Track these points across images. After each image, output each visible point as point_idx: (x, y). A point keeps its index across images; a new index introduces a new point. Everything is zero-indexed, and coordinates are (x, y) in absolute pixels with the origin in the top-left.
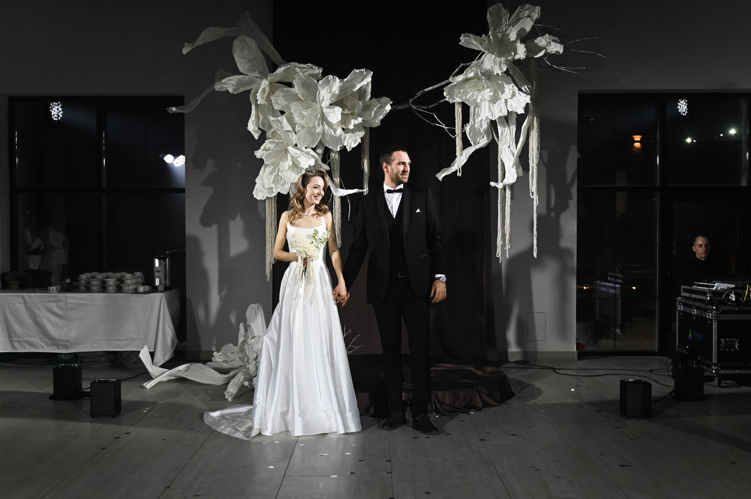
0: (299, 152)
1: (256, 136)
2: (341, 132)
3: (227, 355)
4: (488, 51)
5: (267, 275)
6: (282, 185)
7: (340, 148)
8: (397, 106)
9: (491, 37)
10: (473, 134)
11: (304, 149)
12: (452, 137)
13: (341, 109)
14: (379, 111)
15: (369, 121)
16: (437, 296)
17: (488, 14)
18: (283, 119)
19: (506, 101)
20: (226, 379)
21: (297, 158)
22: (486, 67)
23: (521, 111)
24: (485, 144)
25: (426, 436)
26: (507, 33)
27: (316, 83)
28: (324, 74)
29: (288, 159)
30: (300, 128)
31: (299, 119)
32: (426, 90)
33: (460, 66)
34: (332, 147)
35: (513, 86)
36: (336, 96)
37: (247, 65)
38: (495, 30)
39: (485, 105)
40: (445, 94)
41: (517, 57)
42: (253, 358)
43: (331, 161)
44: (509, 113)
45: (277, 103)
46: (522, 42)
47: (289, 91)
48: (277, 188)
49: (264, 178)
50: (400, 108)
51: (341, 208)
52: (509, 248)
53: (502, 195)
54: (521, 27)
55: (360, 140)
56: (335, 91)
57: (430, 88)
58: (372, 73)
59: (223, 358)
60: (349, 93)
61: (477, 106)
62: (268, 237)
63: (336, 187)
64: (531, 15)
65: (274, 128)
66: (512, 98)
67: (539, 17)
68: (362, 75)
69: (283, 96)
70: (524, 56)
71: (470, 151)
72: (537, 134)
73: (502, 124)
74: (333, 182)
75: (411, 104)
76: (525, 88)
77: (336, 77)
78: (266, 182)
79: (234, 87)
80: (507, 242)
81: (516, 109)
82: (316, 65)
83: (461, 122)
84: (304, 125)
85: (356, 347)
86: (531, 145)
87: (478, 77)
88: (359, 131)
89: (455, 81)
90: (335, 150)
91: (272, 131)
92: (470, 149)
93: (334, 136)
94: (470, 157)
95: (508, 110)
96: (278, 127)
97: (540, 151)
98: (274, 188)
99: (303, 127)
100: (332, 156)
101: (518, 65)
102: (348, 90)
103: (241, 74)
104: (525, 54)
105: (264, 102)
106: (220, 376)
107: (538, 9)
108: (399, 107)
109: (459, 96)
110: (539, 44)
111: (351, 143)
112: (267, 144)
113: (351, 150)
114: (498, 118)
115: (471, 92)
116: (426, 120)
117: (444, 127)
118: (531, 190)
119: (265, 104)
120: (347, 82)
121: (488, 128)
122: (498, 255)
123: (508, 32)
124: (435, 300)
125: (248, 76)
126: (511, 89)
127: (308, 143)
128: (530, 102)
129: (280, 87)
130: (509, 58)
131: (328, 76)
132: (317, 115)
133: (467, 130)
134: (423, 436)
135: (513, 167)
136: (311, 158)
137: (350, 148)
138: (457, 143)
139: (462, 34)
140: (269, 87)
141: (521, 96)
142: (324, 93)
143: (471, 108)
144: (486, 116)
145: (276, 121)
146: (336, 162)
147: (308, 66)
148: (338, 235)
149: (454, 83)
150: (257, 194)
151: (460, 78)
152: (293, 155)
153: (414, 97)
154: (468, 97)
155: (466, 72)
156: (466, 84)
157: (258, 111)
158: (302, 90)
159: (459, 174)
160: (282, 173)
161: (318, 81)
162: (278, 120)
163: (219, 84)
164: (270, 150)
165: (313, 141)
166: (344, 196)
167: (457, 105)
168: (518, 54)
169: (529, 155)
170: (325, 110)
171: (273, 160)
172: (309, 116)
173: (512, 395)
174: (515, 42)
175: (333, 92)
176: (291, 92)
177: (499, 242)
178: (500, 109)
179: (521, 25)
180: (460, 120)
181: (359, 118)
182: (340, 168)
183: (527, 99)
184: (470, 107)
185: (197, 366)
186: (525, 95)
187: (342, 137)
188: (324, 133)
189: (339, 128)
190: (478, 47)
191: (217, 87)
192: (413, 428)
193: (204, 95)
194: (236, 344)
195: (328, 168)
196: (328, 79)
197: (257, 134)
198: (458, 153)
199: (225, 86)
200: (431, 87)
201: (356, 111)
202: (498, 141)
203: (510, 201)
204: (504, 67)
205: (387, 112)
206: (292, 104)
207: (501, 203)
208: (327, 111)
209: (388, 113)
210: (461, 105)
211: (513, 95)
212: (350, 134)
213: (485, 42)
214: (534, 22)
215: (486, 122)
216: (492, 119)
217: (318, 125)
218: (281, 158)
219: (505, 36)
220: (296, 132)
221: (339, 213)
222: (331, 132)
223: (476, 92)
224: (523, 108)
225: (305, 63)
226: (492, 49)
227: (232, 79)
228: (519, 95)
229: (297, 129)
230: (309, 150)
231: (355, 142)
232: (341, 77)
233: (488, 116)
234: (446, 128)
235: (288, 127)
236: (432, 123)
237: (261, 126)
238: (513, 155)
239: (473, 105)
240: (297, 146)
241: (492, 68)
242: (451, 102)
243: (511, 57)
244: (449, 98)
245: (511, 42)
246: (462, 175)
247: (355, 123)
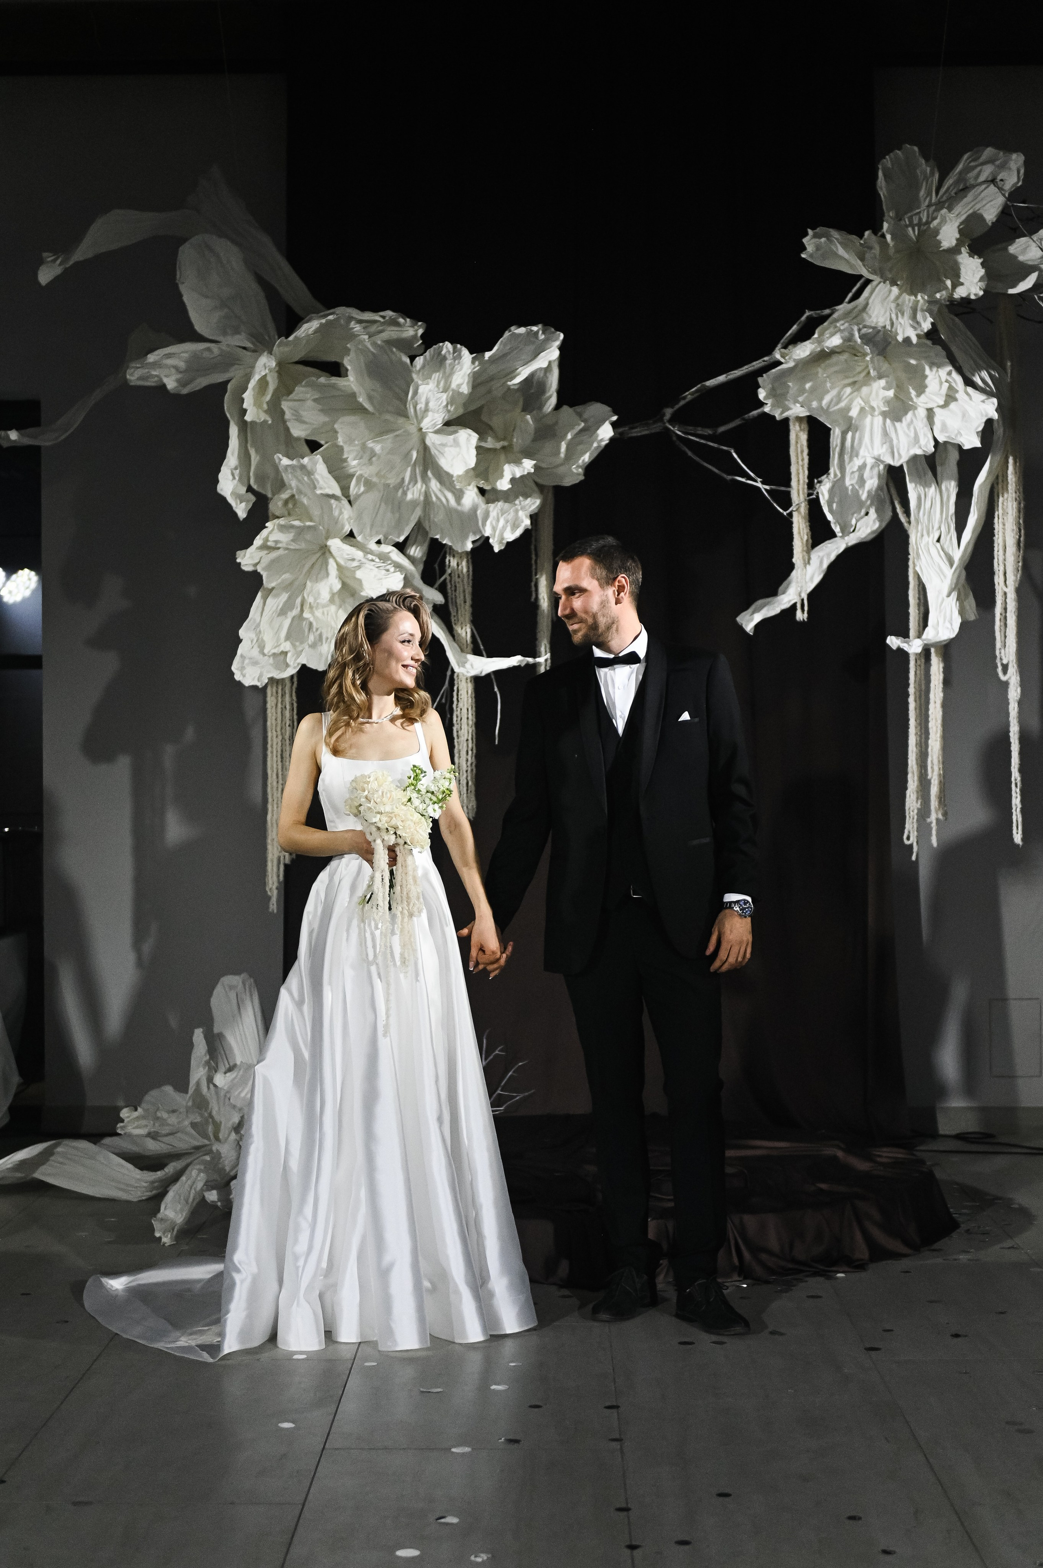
0: (359, 554)
1: (241, 511)
2: (476, 498)
3: (158, 1118)
4: (882, 277)
5: (269, 893)
6: (313, 646)
7: (473, 542)
8: (630, 429)
9: (888, 237)
10: (840, 503)
11: (373, 546)
12: (782, 514)
13: (475, 437)
14: (581, 443)
15: (555, 470)
16: (723, 954)
17: (880, 174)
18: (317, 464)
19: (930, 413)
20: (156, 1184)
21: (354, 572)
22: (875, 321)
23: (971, 441)
24: (873, 532)
25: (714, 1338)
26: (932, 226)
27: (406, 363)
28: (429, 340)
29: (328, 574)
30: (362, 489)
31: (359, 464)
32: (710, 383)
33: (803, 318)
34: (451, 540)
35: (949, 373)
36: (461, 401)
37: (217, 315)
38: (899, 218)
39: (873, 425)
40: (762, 394)
41: (960, 293)
42: (230, 1124)
43: (448, 578)
44: (940, 448)
45: (299, 419)
46: (974, 251)
47: (334, 386)
48: (298, 654)
49: (264, 626)
50: (638, 432)
51: (474, 709)
52: (937, 820)
53: (918, 672)
54: (971, 211)
55: (527, 522)
56: (459, 386)
57: (722, 378)
58: (562, 336)
59: (147, 1126)
60: (498, 393)
61: (850, 426)
62: (272, 788)
63: (462, 651)
64: (999, 178)
65: (292, 489)
66: (945, 405)
67: (1020, 184)
68: (534, 343)
69: (315, 400)
70: (980, 289)
71: (831, 550)
72: (1015, 504)
73: (920, 478)
74: (453, 636)
75: (671, 421)
76: (982, 377)
77: (463, 348)
78: (268, 637)
79: (179, 376)
80: (934, 803)
81: (956, 436)
82: (406, 314)
83: (806, 472)
84: (375, 479)
85: (517, 1096)
86: (1001, 534)
87: (853, 348)
88: (526, 496)
89: (790, 359)
90: (458, 548)
91: (285, 496)
92: (829, 545)
93: (456, 511)
94: (832, 567)
95: (935, 439)
96: (301, 486)
97: (1025, 552)
98: (289, 655)
99: (369, 485)
100: (449, 566)
101: (962, 314)
102: (496, 385)
103: (200, 339)
104: (982, 285)
105: (264, 417)
106: (138, 1177)
107: (1017, 160)
108: (634, 430)
109: (800, 399)
110: (1021, 258)
111: (504, 528)
112: (271, 532)
113: (503, 548)
114: (908, 462)
115: (832, 388)
116: (710, 467)
117: (759, 485)
118: (1001, 659)
119: (265, 422)
120: (492, 360)
121: (880, 488)
122: (908, 838)
123: (935, 223)
124: (716, 965)
125: (220, 345)
126: (943, 380)
127: (385, 529)
128: (995, 416)
129: (305, 376)
130: (938, 296)
131: (441, 344)
132: (408, 455)
133: (823, 495)
134: (705, 1339)
135: (949, 595)
136: (392, 569)
137: (501, 543)
138: (795, 531)
139: (810, 232)
140: (276, 375)
141: (971, 399)
142: (430, 391)
143: (834, 432)
144: (876, 453)
145: (298, 470)
146: (463, 581)
147: (383, 317)
148: (467, 783)
149: (786, 363)
150: (242, 668)
151: (804, 350)
152: (342, 562)
153: (677, 403)
154: (824, 403)
155: (821, 334)
156: (819, 366)
157: (246, 442)
158: (369, 383)
159: (801, 616)
160: (312, 613)
161: (412, 358)
162: (303, 467)
163: (139, 368)
164: (279, 548)
165: (398, 525)
166: (483, 674)
167: (794, 425)
168: (962, 284)
169: (995, 561)
170: (432, 440)
171: (287, 576)
172: (388, 453)
173: (949, 1226)
174: (955, 251)
175: (453, 390)
176: (339, 390)
177: (911, 802)
178: (912, 435)
179: (971, 206)
180: (803, 466)
181: (524, 460)
182: (474, 600)
183: (989, 408)
184: (830, 430)
185: (76, 1149)
186: (983, 397)
187: (479, 512)
188: (427, 502)
189: (470, 488)
190: (852, 266)
191: (132, 375)
192: (677, 1316)
193: (97, 395)
194: (182, 1086)
195: (439, 598)
196: (440, 353)
197: (243, 504)
198: (797, 558)
199: (154, 373)
200: (724, 376)
201: (517, 441)
202: (909, 523)
203: (941, 689)
204: (924, 321)
205: (604, 444)
206: (340, 420)
207: (918, 694)
208: (438, 442)
209: (607, 445)
210: (805, 426)
211: (950, 398)
212: (500, 504)
213: (873, 251)
214: (1007, 195)
215: (875, 471)
216: (892, 463)
217: (413, 479)
218: (309, 572)
219: (929, 235)
220: (352, 498)
221: (470, 723)
222: (447, 500)
223: (848, 390)
224: (977, 433)
225: (375, 310)
226: (891, 270)
227: (174, 354)
228: (966, 397)
229: (353, 490)
230: (387, 548)
231: (515, 527)
232: (477, 349)
233: (880, 455)
234: (763, 488)
235: (328, 485)
236: (725, 476)
237: (256, 482)
238: (951, 563)
239: (838, 425)
240: (354, 537)
241: (892, 324)
242: (778, 418)
243: (944, 292)
244: (773, 406)
245: (944, 250)
246: (808, 618)
247: (513, 474)
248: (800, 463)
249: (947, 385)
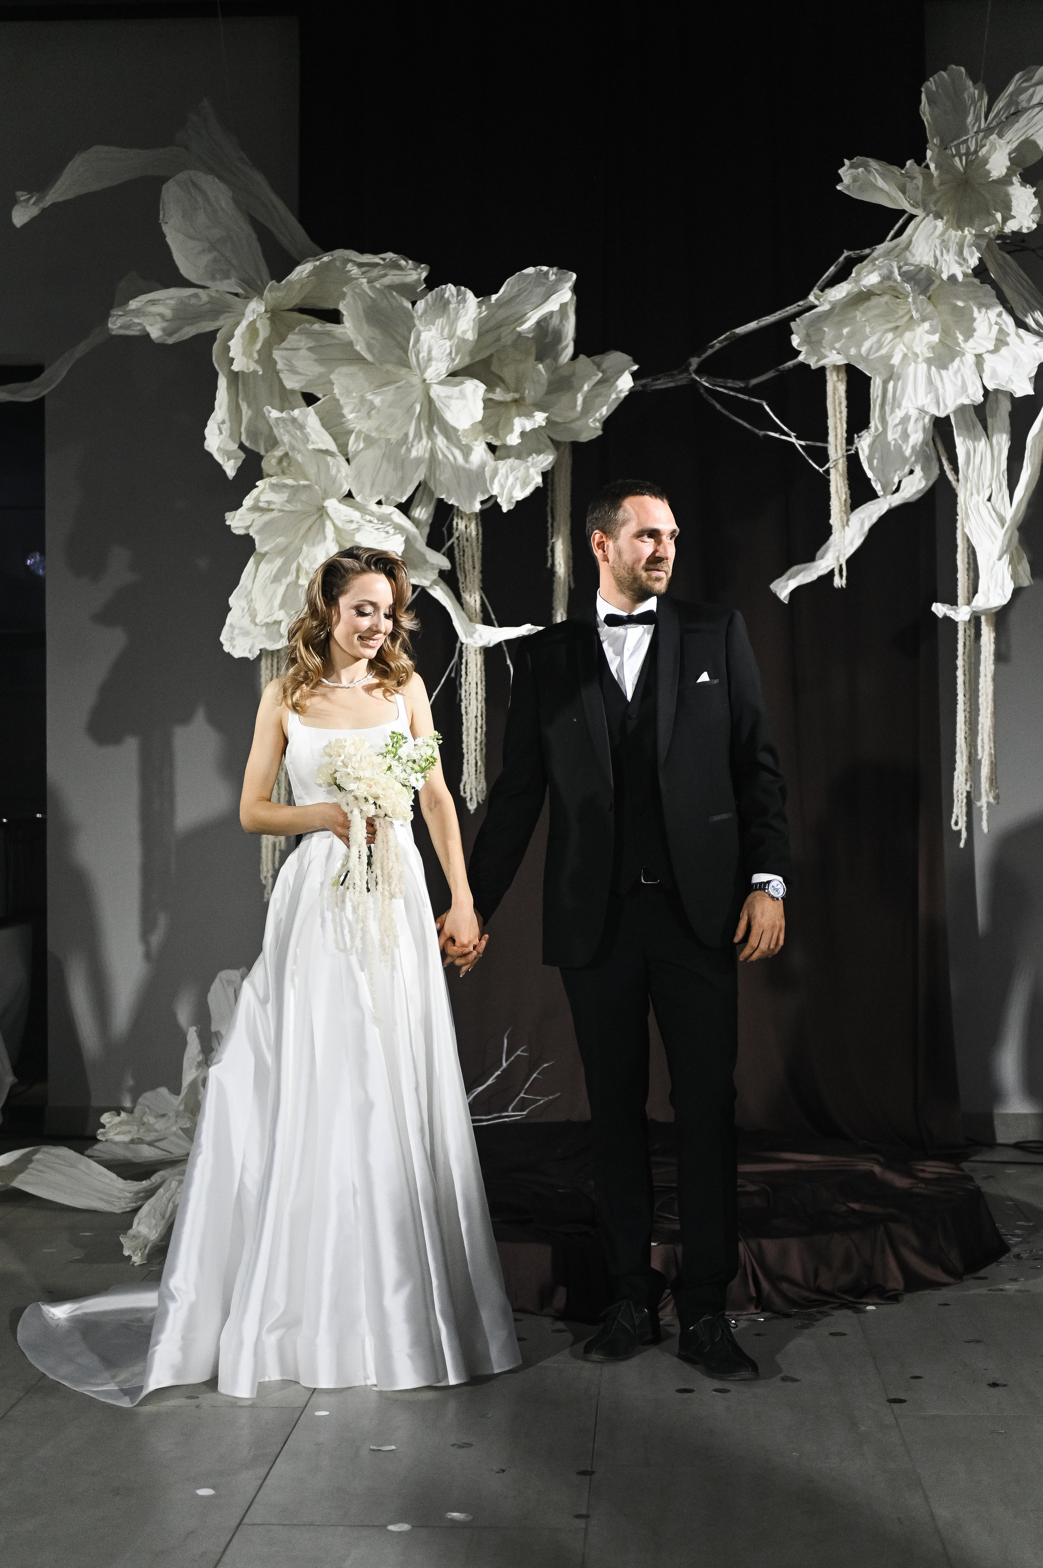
0: (356, 515)
1: (230, 469)
2: (484, 455)
3: (144, 1124)
4: (925, 209)
5: (264, 882)
7: (482, 503)
8: (654, 380)
9: (932, 166)
10: (882, 460)
11: (374, 507)
12: (818, 471)
13: (482, 387)
14: (597, 396)
15: (573, 425)
16: (753, 940)
17: (924, 98)
18: (310, 417)
19: (979, 359)
20: (141, 1195)
21: (354, 534)
22: (918, 260)
23: (1024, 388)
24: (918, 492)
25: (718, 1384)
26: (980, 154)
27: (407, 309)
28: (432, 283)
29: (325, 538)
30: (362, 445)
31: (356, 417)
32: (741, 330)
33: (841, 259)
34: (458, 500)
35: (999, 315)
36: (468, 348)
37: (206, 258)
38: (944, 146)
39: (917, 372)
40: (795, 341)
41: (1011, 226)
43: (456, 542)
44: (991, 397)
45: (293, 371)
46: (1027, 179)
47: (328, 334)
49: (256, 593)
50: (663, 384)
51: (484, 683)
52: (988, 803)
53: (967, 643)
54: (1023, 138)
55: (538, 480)
56: (464, 332)
57: (753, 325)
58: (574, 276)
59: (130, 1132)
60: (508, 339)
61: (891, 375)
63: (471, 620)
65: (284, 444)
66: (996, 350)
68: (544, 284)
69: (310, 349)
70: (1033, 221)
71: (872, 512)
73: (968, 431)
74: (461, 604)
75: (698, 372)
76: (1035, 318)
77: (468, 291)
78: (260, 606)
79: (165, 324)
80: (985, 785)
81: (1007, 382)
82: (408, 255)
83: (845, 426)
84: (374, 434)
85: (541, 1100)
87: (894, 289)
88: (539, 452)
89: (825, 301)
90: (466, 509)
91: (278, 453)
92: (871, 506)
93: (464, 469)
94: (873, 529)
95: (984, 388)
96: (294, 442)
99: (369, 441)
100: (457, 529)
101: (1013, 252)
102: (505, 331)
103: (187, 284)
104: (1036, 217)
105: (253, 366)
106: (121, 1186)
108: (659, 382)
109: (837, 345)
111: (513, 486)
112: (261, 492)
113: (512, 507)
114: (955, 412)
115: (873, 333)
116: (741, 422)
117: (793, 440)
119: (255, 372)
120: (500, 304)
121: (925, 443)
122: (956, 823)
123: (984, 151)
124: (747, 951)
125: (207, 291)
127: (387, 489)
129: (300, 323)
130: (987, 230)
131: (444, 286)
132: (412, 407)
133: (863, 450)
134: (707, 1385)
135: (1000, 559)
136: (392, 531)
137: (510, 502)
138: (833, 489)
139: (846, 162)
140: (267, 322)
141: (1023, 341)
142: (432, 337)
143: (874, 383)
144: (920, 404)
145: (289, 423)
146: (471, 545)
147: (384, 259)
148: (476, 763)
149: (820, 305)
150: (232, 639)
151: (841, 292)
152: (339, 524)
153: (705, 352)
154: (864, 350)
155: (858, 274)
156: (858, 310)
157: (237, 397)
158: (367, 330)
159: (839, 582)
161: (414, 303)
162: (294, 420)
163: (121, 316)
164: (273, 510)
165: (402, 483)
166: (491, 645)
167: (831, 375)
168: (1014, 217)
170: (437, 392)
171: (281, 540)
172: (390, 406)
173: (999, 1250)
174: (1006, 181)
175: (459, 338)
176: (334, 337)
177: (960, 785)
178: (959, 383)
179: (1024, 130)
180: (841, 419)
181: (537, 414)
182: (484, 565)
184: (870, 378)
185: (57, 1156)
186: (1036, 339)
187: (487, 469)
188: (432, 460)
189: (478, 443)
190: (893, 200)
191: (114, 323)
192: (679, 1356)
193: (81, 350)
194: (176, 1090)
195: (446, 564)
196: (442, 297)
197: (232, 462)
198: (835, 519)
199: (136, 321)
200: (756, 322)
201: (530, 393)
202: (958, 480)
203: (992, 662)
204: (972, 257)
205: (623, 395)
206: (336, 371)
207: (966, 666)
208: (443, 394)
209: (626, 397)
210: (843, 376)
211: (1001, 342)
212: (510, 461)
213: (915, 181)
215: (920, 425)
216: (938, 415)
217: (418, 435)
218: (305, 535)
219: (977, 164)
220: (350, 455)
221: (480, 698)
222: (455, 458)
223: (890, 336)
224: (1030, 378)
225: (376, 252)
226: (936, 203)
227: (159, 300)
228: (1018, 340)
229: (352, 446)
230: (389, 509)
231: (525, 485)
232: (483, 290)
233: (924, 406)
234: (798, 443)
235: (322, 439)
236: (757, 431)
237: (248, 437)
238: (1002, 522)
239: (880, 374)
240: (353, 497)
241: (936, 262)
242: (813, 367)
243: (994, 227)
244: (807, 354)
245: (993, 181)
246: (847, 584)
247: (523, 427)
248: (838, 416)
249: (997, 327)
